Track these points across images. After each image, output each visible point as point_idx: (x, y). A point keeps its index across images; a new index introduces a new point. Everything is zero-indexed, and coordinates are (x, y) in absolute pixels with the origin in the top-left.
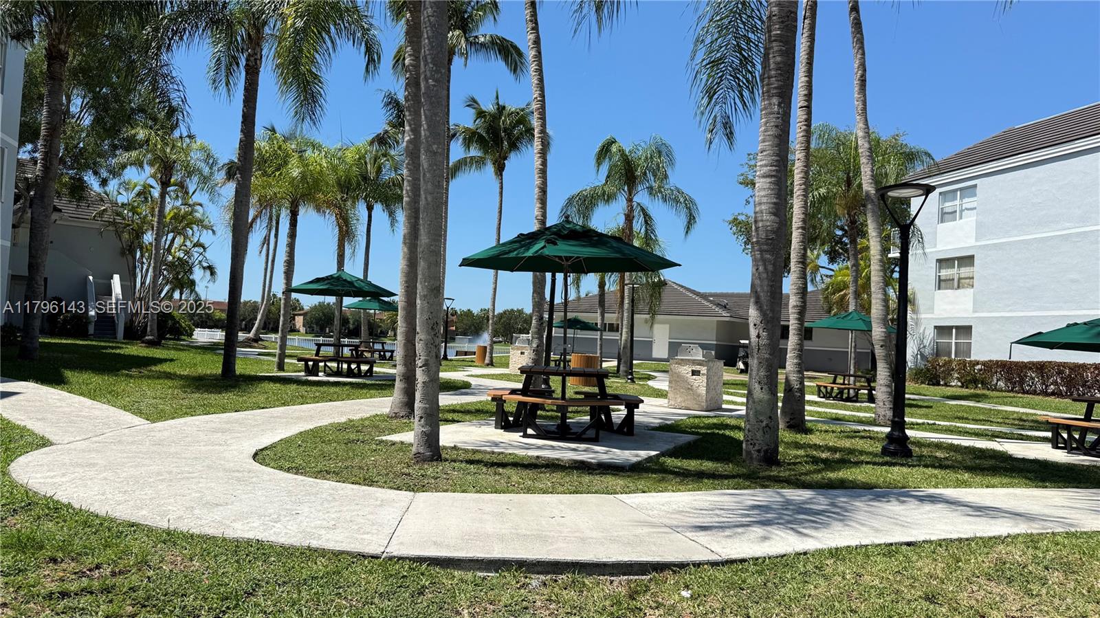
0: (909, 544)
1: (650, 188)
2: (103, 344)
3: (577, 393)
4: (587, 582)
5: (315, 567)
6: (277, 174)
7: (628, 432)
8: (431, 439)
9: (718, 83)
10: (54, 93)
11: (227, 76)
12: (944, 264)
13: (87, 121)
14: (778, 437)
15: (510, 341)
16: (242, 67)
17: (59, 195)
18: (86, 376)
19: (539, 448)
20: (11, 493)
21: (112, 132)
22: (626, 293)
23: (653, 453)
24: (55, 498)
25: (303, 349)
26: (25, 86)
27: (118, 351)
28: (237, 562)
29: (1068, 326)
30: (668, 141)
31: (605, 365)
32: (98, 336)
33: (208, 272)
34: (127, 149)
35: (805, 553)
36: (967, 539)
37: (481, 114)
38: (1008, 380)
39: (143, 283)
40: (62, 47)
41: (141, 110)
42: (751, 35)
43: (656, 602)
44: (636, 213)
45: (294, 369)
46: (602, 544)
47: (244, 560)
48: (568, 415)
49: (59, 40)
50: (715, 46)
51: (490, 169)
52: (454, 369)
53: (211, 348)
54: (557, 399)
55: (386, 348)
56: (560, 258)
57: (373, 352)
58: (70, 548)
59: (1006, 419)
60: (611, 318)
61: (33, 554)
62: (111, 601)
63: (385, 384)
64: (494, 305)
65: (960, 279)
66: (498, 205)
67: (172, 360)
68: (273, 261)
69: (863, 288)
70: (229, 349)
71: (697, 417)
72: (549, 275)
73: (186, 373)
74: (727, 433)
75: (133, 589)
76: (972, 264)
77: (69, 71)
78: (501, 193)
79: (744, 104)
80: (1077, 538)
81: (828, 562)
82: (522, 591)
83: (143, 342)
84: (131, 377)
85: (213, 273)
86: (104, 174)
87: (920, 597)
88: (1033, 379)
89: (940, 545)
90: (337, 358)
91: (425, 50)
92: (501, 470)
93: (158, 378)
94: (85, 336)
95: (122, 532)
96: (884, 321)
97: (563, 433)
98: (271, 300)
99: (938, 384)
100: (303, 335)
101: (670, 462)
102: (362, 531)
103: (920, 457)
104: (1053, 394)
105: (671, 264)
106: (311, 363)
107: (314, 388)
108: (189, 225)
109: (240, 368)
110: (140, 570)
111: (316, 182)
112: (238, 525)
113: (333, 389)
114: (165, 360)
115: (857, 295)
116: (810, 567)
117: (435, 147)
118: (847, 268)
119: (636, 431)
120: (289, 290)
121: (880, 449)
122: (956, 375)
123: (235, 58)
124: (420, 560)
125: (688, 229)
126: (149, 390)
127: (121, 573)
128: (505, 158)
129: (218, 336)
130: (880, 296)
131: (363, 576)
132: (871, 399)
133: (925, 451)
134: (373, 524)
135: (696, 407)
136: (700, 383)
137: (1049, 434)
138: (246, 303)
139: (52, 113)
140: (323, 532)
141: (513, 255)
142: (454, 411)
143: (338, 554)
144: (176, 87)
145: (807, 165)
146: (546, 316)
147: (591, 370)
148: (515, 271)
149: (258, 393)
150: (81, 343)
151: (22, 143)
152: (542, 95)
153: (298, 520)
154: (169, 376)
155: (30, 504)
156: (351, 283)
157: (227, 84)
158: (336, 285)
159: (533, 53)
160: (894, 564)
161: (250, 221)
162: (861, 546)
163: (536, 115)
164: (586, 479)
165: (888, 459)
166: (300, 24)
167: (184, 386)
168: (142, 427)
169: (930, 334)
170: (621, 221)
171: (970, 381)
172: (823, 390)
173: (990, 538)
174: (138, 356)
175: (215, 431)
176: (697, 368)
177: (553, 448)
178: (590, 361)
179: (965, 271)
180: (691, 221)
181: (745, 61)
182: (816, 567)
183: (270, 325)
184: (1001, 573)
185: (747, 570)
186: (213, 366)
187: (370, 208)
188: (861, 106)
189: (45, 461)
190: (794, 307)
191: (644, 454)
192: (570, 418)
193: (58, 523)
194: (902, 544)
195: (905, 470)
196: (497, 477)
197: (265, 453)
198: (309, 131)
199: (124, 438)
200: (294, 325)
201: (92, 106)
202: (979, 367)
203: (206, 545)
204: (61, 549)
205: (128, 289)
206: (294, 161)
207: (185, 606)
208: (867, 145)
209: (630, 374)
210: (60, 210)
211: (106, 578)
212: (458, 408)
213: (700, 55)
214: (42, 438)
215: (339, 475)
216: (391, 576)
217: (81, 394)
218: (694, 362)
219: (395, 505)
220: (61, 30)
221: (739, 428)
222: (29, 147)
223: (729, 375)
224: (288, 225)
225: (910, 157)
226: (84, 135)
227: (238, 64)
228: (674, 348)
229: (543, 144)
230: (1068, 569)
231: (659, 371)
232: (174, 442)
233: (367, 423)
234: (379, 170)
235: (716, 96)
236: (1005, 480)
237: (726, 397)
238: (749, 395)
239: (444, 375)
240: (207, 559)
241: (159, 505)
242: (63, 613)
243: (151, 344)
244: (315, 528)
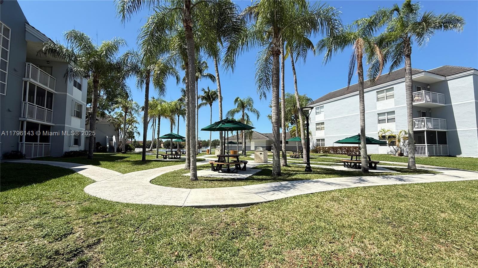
0: (312, 194)
1: (248, 109)
2: (111, 154)
3: (232, 161)
4: (234, 209)
5: (165, 210)
6: (155, 109)
7: (245, 170)
8: (195, 175)
9: (262, 84)
10: (96, 91)
11: (141, 85)
12: (317, 125)
13: (105, 97)
14: (280, 169)
15: (215, 147)
16: (145, 83)
17: (98, 116)
18: (105, 162)
19: (223, 175)
20: (84, 196)
21: (112, 100)
22: (243, 135)
23: (251, 175)
24: (96, 197)
25: (163, 152)
26: (88, 89)
27: (115, 155)
28: (145, 210)
29: (346, 138)
30: (251, 97)
31: (239, 152)
32: (110, 151)
33: (138, 134)
34: (116, 104)
35: (287, 198)
36: (325, 191)
37: (205, 92)
38: (334, 151)
39: (121, 138)
40: (97, 79)
41: (119, 94)
42: (269, 73)
43: (252, 213)
44: (245, 115)
45: (161, 158)
46: (238, 199)
47: (147, 210)
48: (230, 166)
49: (96, 77)
50: (260, 76)
51: (209, 105)
52: (201, 155)
53: (139, 153)
54: (227, 163)
55: (184, 151)
56: (226, 128)
57: (181, 152)
58: (100, 210)
59: (334, 161)
60: (240, 141)
61: (90, 212)
62: (111, 224)
63: (183, 161)
64: (211, 139)
65: (321, 128)
66: (211, 114)
67: (129, 157)
68: (155, 131)
69: (299, 131)
70: (144, 153)
71: (261, 165)
72: (224, 132)
73: (133, 160)
74: (269, 168)
75: (117, 220)
76: (324, 124)
77: (100, 85)
78: (211, 111)
79: (268, 89)
80: (350, 189)
81: (293, 199)
82: (219, 213)
83: (121, 153)
84: (118, 162)
85: (139, 134)
86: (110, 110)
87: (315, 207)
88: (339, 150)
89: (319, 193)
90: (172, 154)
91: (190, 79)
92: (213, 182)
93: (125, 162)
94: (106, 152)
95: (114, 205)
96: (304, 139)
97: (229, 171)
98: (155, 141)
99: (318, 153)
100: (163, 148)
101: (255, 177)
102: (178, 200)
103: (314, 171)
104: (344, 154)
105: (253, 128)
106: (165, 156)
107: (166, 163)
108: (133, 122)
109: (147, 158)
110: (119, 214)
111: (165, 111)
112: (145, 200)
113: (170, 163)
114: (127, 157)
115: (298, 133)
116: (288, 201)
117: (193, 102)
118: (295, 126)
119: (247, 169)
120: (158, 138)
121: (304, 170)
122: (322, 150)
123: (143, 81)
124: (192, 207)
125: (258, 118)
126: (123, 166)
127: (114, 216)
128: (212, 103)
129: (141, 150)
130: (303, 133)
131: (178, 212)
132: (302, 157)
133: (315, 170)
134: (180, 198)
135: (261, 162)
136: (262, 156)
137: (343, 164)
138: (148, 141)
139: (95, 96)
140: (167, 201)
141: (214, 127)
142: (201, 167)
143: (171, 207)
144: (128, 88)
145: (284, 102)
146: (224, 141)
147: (235, 155)
148: (216, 131)
149: (152, 165)
150: (105, 154)
151: (87, 103)
152: (220, 88)
153: (161, 198)
154: (128, 161)
155: (89, 199)
156: (174, 136)
157: (141, 87)
158: (171, 136)
159: (217, 78)
160: (308, 199)
161: (148, 121)
162: (300, 195)
163: (219, 92)
164: (234, 183)
165: (306, 172)
166: (159, 72)
167: (132, 164)
168: (121, 175)
169: (315, 141)
170: (241, 117)
171: (325, 152)
172: (291, 156)
173: (330, 191)
174: (120, 156)
175: (140, 175)
176: (261, 153)
177: (226, 175)
178: (235, 152)
179: (322, 126)
180: (258, 116)
181: (268, 79)
182: (290, 201)
183: (154, 147)
184: (333, 199)
185: (274, 203)
186: (140, 158)
187: (179, 116)
188: (296, 89)
189: (94, 187)
190: (283, 137)
191: (248, 175)
192: (230, 167)
193: (97, 203)
194: (310, 194)
195: (310, 175)
196: (212, 184)
197: (153, 180)
198: (162, 98)
199: (116, 179)
200: (161, 146)
201: (106, 94)
202: (327, 148)
203: (137, 207)
204: (98, 210)
205: (117, 139)
206: (159, 106)
207: (131, 223)
208: (298, 98)
209: (245, 155)
210: (98, 120)
211: (110, 217)
212: (202, 166)
213: (257, 77)
214: (93, 180)
215: (172, 185)
216: (185, 211)
217: (105, 168)
218: (260, 151)
219: (186, 192)
220: (97, 75)
221: (271, 167)
222: (90, 104)
223: (269, 153)
224: (158, 122)
225: (308, 100)
226: (104, 101)
227: (144, 82)
228: (256, 147)
229: (221, 99)
230: (348, 197)
231: (252, 153)
232: (129, 179)
233: (179, 171)
234: (181, 107)
235: (261, 87)
236: (334, 176)
237: (268, 159)
238: (274, 158)
239: (198, 157)
240: (137, 210)
241: (124, 197)
242: (98, 228)
243: (124, 153)
244: (166, 200)
